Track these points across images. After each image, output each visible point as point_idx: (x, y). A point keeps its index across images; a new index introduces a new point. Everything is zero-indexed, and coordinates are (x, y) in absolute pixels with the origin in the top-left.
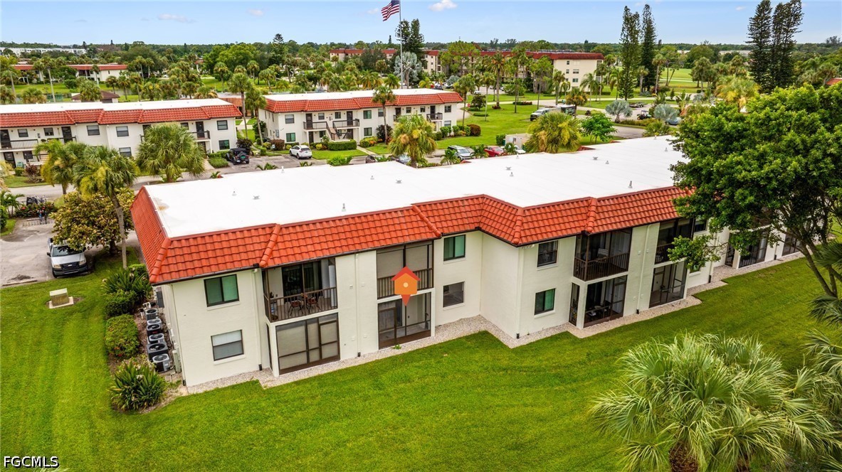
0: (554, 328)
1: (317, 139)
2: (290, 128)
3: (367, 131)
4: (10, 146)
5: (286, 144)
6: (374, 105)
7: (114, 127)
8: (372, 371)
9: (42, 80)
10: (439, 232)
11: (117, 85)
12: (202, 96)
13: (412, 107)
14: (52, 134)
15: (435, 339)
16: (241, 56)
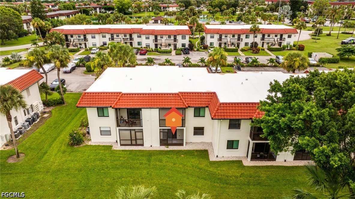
0: (236, 157)
1: (223, 46)
2: (212, 40)
3: (246, 44)
4: (114, 40)
5: (209, 47)
6: (250, 33)
7: (145, 35)
8: (150, 154)
9: (151, 10)
10: (187, 106)
11: (168, 15)
12: (182, 24)
13: (271, 35)
14: (126, 36)
15: (184, 148)
16: (221, 3)
